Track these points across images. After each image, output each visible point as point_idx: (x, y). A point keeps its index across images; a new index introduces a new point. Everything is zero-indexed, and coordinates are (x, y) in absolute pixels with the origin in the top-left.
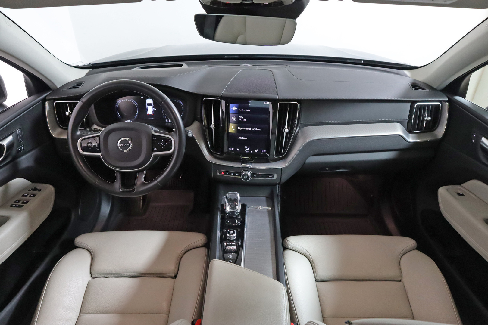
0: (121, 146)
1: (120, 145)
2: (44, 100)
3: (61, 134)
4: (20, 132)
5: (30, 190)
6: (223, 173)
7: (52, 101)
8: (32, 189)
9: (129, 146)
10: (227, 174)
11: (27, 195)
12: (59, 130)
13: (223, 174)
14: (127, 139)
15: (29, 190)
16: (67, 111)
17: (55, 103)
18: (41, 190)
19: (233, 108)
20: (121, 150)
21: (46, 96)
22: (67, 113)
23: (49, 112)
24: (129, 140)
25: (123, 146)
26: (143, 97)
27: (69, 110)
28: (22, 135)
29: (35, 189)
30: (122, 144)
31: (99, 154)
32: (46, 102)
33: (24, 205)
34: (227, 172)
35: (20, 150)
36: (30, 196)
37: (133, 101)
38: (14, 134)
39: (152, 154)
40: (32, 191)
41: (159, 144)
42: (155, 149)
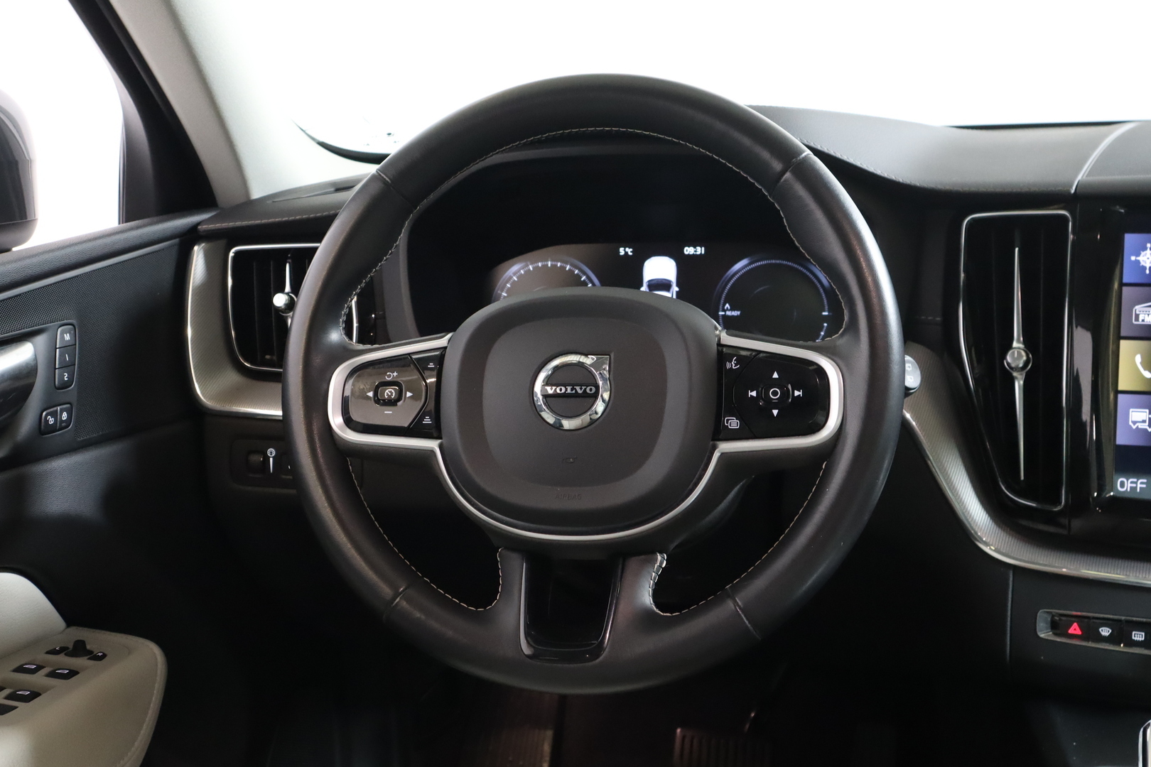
0: (555, 396)
1: (550, 390)
2: (189, 238)
3: (235, 394)
4: (67, 337)
5: (53, 652)
6: (1075, 629)
7: (222, 243)
8: (63, 650)
9: (595, 396)
10: (1105, 632)
11: (39, 668)
12: (231, 377)
13: (1079, 632)
14: (588, 361)
15: (48, 653)
16: (282, 290)
17: (231, 254)
18: (104, 656)
19: (1140, 258)
20: (549, 418)
21: (199, 224)
22: (280, 300)
23: (202, 289)
24: (597, 365)
25: (564, 395)
26: (629, 251)
27: (288, 289)
28: (72, 356)
29: (79, 649)
30: (557, 385)
31: (433, 445)
32: (196, 248)
33: (16, 708)
34: (1106, 622)
35: (51, 421)
36: (52, 675)
37: (580, 270)
38: (41, 340)
39: (714, 448)
40: (62, 658)
41: (754, 394)
42: (734, 423)
